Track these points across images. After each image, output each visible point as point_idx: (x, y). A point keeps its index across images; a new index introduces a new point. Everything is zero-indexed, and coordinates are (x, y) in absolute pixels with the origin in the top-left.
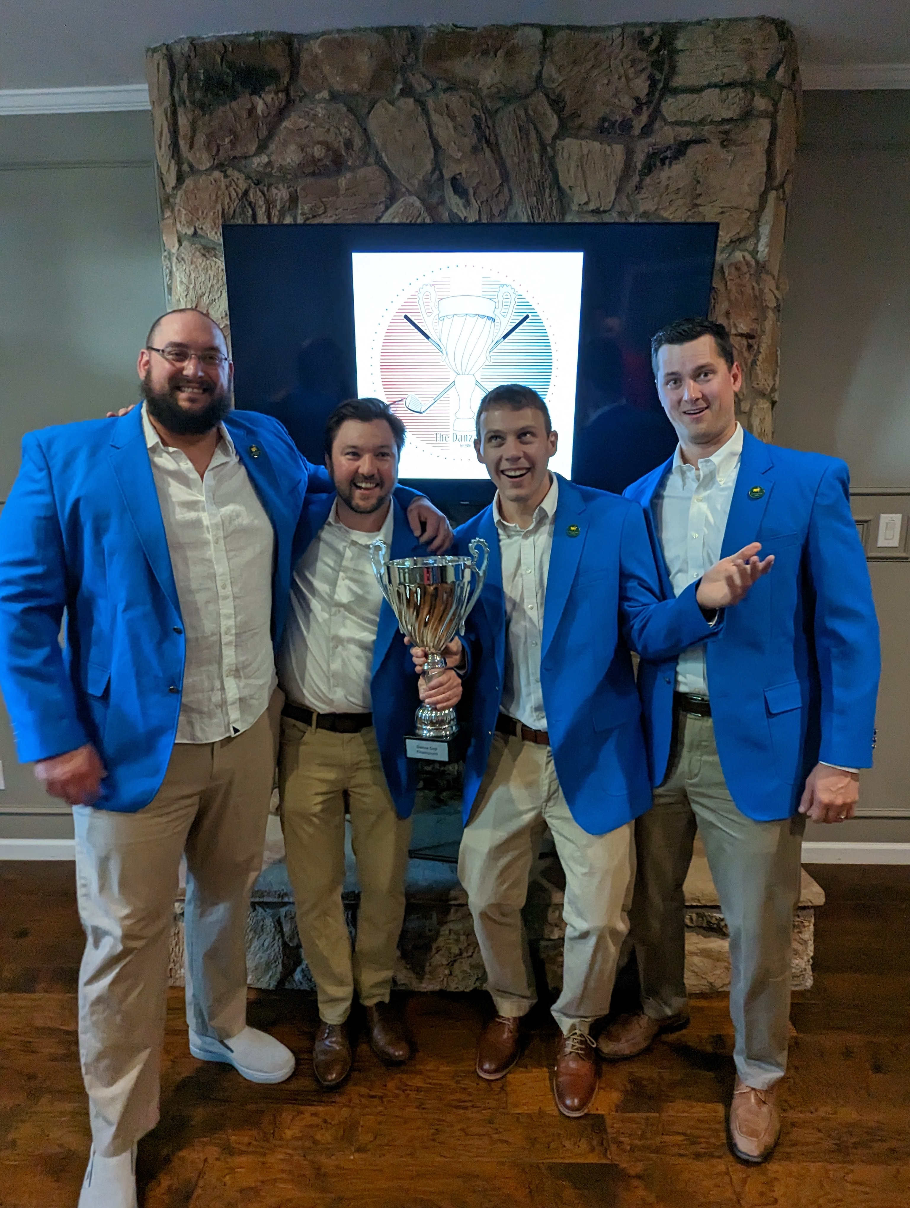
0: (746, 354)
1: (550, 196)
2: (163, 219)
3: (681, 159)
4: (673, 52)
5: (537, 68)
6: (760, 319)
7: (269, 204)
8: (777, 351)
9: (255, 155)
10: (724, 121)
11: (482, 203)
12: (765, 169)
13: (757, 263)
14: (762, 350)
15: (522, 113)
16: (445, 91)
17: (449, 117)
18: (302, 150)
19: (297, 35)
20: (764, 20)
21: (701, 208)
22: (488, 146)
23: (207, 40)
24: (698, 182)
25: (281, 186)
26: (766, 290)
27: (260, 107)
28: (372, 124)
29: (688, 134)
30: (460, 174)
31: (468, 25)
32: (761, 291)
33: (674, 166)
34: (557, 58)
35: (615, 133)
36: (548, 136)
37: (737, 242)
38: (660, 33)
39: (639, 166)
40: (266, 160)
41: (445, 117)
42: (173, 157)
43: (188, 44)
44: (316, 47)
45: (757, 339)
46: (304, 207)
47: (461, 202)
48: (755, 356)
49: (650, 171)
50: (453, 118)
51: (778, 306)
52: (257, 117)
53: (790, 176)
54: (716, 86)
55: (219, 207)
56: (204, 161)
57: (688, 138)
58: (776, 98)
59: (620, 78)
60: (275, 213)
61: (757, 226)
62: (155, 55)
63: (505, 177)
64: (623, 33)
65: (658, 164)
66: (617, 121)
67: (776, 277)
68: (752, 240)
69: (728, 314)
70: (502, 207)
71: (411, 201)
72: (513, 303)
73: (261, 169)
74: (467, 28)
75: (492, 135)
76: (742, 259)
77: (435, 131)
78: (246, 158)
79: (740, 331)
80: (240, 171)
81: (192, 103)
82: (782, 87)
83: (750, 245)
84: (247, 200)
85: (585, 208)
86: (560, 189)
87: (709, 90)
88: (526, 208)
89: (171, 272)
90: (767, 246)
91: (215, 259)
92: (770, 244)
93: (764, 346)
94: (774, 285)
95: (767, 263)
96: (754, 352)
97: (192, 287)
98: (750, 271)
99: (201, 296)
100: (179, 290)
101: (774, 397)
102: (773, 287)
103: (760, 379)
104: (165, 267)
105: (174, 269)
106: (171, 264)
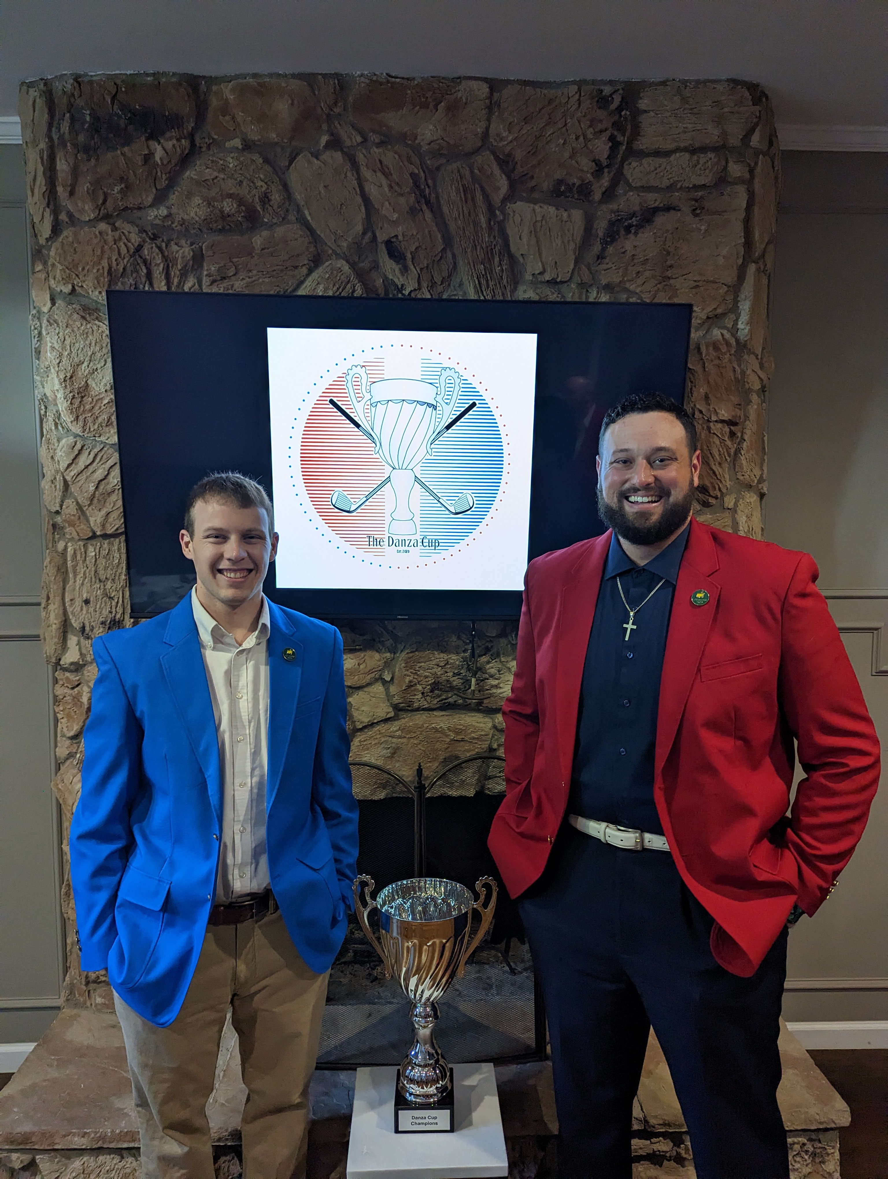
0: (728, 443)
1: (500, 264)
2: (33, 273)
3: (648, 227)
4: (636, 113)
5: (483, 124)
6: (742, 404)
7: (168, 263)
8: (764, 436)
9: (152, 206)
10: (696, 187)
11: (421, 269)
12: (743, 240)
13: (737, 340)
14: (746, 437)
15: (467, 173)
16: (379, 145)
17: (384, 174)
18: (209, 204)
19: (204, 77)
20: (735, 82)
21: (672, 281)
22: (428, 208)
23: (94, 78)
24: (668, 253)
25: (183, 242)
26: (749, 372)
27: (159, 153)
28: (294, 178)
29: (656, 200)
30: (396, 236)
31: (402, 76)
32: (743, 373)
33: (640, 235)
34: (506, 115)
35: (573, 197)
36: (497, 198)
37: (714, 319)
38: (621, 92)
39: (601, 234)
40: (165, 212)
41: (379, 174)
42: (48, 205)
43: (72, 81)
44: (227, 91)
45: (740, 427)
46: (210, 267)
47: (396, 267)
48: (739, 444)
49: (613, 240)
50: (387, 175)
51: (763, 387)
52: (155, 165)
53: (771, 247)
54: (685, 149)
55: (105, 263)
56: (88, 212)
57: (656, 205)
58: (752, 164)
59: (577, 138)
60: (175, 273)
61: (736, 301)
62: (31, 90)
63: (448, 241)
64: (579, 90)
65: (622, 232)
66: (574, 184)
67: (759, 357)
68: (733, 316)
69: (707, 397)
70: (445, 274)
71: (339, 266)
72: (457, 388)
73: (157, 222)
74: (403, 78)
75: (433, 195)
76: (720, 338)
77: (367, 189)
78: (140, 208)
79: (721, 417)
80: (132, 223)
81: (75, 145)
82: (757, 153)
83: (728, 322)
84: (141, 257)
85: (540, 278)
86: (511, 257)
87: (678, 155)
88: (472, 276)
89: (40, 333)
90: (747, 324)
91: (97, 322)
92: (750, 322)
93: (748, 432)
94: (758, 365)
95: (748, 342)
96: (738, 441)
97: (66, 353)
98: (729, 351)
99: (78, 365)
100: (49, 356)
101: (762, 489)
102: (757, 368)
103: (745, 469)
104: (33, 328)
105: (44, 333)
106: (40, 323)
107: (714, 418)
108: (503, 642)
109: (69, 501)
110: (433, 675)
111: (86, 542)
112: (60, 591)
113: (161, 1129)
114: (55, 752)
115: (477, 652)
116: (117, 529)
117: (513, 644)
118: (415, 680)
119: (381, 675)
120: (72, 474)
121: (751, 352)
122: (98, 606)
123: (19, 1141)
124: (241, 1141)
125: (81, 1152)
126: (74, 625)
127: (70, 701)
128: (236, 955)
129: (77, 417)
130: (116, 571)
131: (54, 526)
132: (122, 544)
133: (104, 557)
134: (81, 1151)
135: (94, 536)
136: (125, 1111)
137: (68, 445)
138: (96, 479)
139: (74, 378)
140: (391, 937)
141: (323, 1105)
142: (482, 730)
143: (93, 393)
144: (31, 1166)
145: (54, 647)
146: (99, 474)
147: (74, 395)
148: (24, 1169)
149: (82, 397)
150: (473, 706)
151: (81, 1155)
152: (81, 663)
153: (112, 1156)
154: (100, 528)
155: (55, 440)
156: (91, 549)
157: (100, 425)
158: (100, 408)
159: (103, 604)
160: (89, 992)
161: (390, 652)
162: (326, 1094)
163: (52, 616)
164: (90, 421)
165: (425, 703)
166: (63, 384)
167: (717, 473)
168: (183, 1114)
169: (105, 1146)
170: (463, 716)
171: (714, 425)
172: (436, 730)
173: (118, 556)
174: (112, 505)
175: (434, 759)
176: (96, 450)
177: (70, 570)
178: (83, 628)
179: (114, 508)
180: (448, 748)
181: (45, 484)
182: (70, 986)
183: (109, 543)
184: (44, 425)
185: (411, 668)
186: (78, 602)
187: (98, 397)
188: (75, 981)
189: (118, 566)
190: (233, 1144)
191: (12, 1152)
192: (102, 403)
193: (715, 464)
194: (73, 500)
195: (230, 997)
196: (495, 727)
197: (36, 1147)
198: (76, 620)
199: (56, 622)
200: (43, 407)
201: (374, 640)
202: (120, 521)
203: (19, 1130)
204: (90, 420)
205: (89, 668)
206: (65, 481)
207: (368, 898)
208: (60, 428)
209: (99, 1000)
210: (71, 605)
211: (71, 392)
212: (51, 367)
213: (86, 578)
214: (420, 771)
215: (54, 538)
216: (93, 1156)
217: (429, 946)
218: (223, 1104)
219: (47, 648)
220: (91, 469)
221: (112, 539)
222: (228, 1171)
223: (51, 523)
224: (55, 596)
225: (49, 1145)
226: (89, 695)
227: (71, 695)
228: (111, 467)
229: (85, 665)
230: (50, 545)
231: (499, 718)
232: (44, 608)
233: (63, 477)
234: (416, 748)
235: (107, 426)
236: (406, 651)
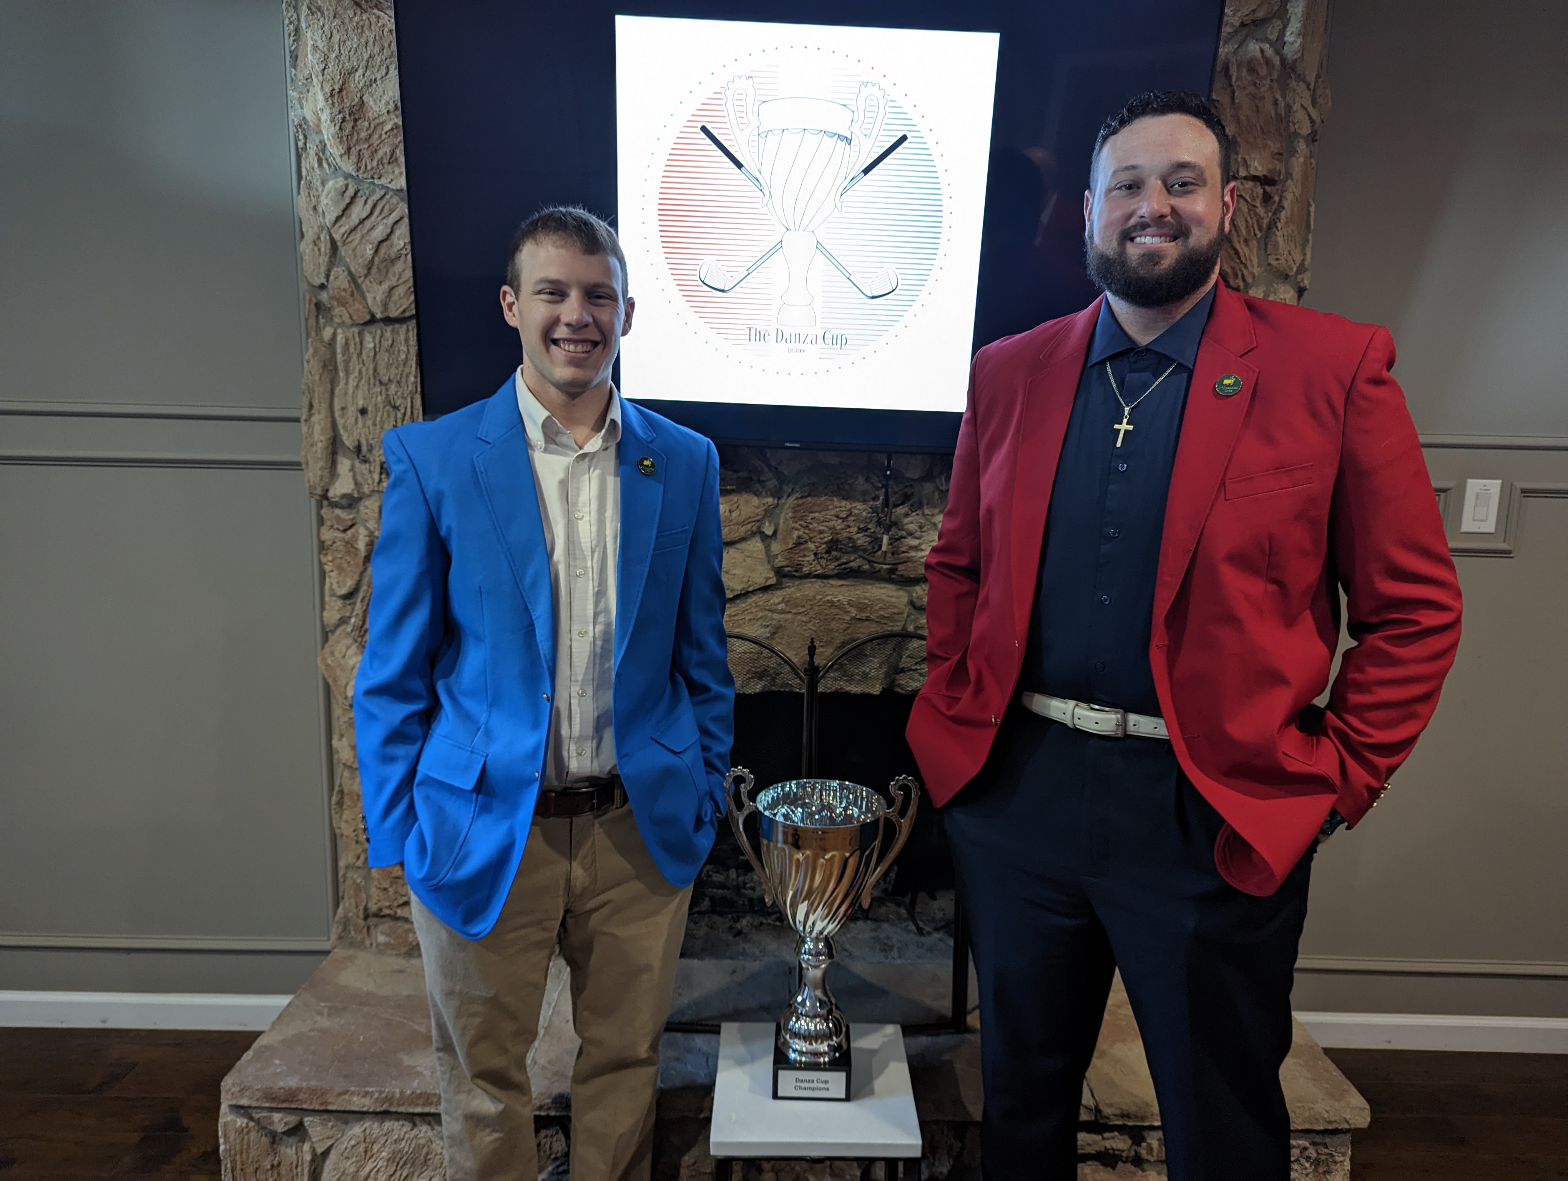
0: (1261, 211)
6: (1284, 154)
8: (1310, 205)
13: (1283, 60)
14: (1286, 204)
26: (1296, 108)
32: (1288, 108)
37: (1251, 26)
45: (1279, 187)
48: (1275, 213)
51: (1314, 133)
61: (1284, 2)
67: (1312, 87)
68: (1278, 24)
72: (882, 113)
76: (1259, 55)
79: (1253, 172)
83: (1272, 32)
89: (297, 30)
90: (1299, 35)
91: (376, 11)
92: (1304, 33)
93: (1289, 196)
94: (1310, 99)
95: (1298, 62)
96: (1274, 207)
97: (334, 56)
98: (1271, 75)
99: (350, 74)
100: (311, 60)
101: (1302, 281)
102: (1307, 103)
103: (1281, 251)
104: (287, 21)
105: (303, 25)
106: (298, 15)
107: (1242, 173)
108: (928, 487)
109: (339, 269)
110: (830, 529)
111: (361, 328)
112: (327, 395)
113: (469, 1077)
114: (322, 617)
115: (892, 499)
116: (404, 311)
117: (942, 491)
118: (805, 536)
119: (759, 527)
120: (342, 230)
121: (1301, 78)
122: (378, 419)
123: (283, 1098)
124: (570, 1111)
125: (361, 1115)
126: (347, 443)
127: (341, 548)
128: (571, 857)
129: (349, 149)
130: (403, 371)
131: (318, 306)
132: (411, 333)
133: (387, 351)
134: (359, 1116)
135: (373, 320)
136: (418, 1069)
137: (336, 189)
138: (375, 239)
139: (344, 93)
140: (776, 848)
141: (674, 1073)
142: (895, 607)
143: (370, 114)
144: (298, 1131)
145: (319, 473)
146: (380, 232)
147: (344, 117)
148: (290, 1133)
149: (356, 120)
150: (883, 573)
151: (361, 1120)
152: (356, 495)
153: (401, 1123)
154: (381, 309)
155: (319, 183)
156: (368, 338)
157: (381, 161)
158: (380, 136)
159: (385, 414)
160: (368, 928)
161: (774, 497)
162: (678, 1060)
163: (317, 429)
164: (366, 156)
165: (819, 567)
166: (330, 100)
167: (1242, 255)
168: (497, 1062)
169: (393, 1109)
170: (869, 587)
171: (1242, 184)
172: (832, 604)
173: (405, 349)
174: (397, 276)
175: (828, 643)
176: (375, 197)
177: (340, 366)
178: (358, 449)
179: (400, 282)
180: (848, 628)
181: (305, 247)
182: (343, 921)
183: (393, 331)
184: (303, 162)
185: (802, 520)
186: (352, 411)
187: (377, 121)
188: (350, 915)
189: (405, 364)
190: (558, 1114)
191: (272, 1112)
192: (382, 129)
193: (1239, 242)
194: (344, 268)
195: (562, 913)
196: (912, 603)
197: (305, 1106)
198: (349, 437)
199: (322, 438)
200: (301, 137)
201: (751, 479)
202: (408, 299)
203: (282, 1084)
204: (367, 154)
205: (367, 503)
206: (333, 242)
207: (745, 798)
208: (325, 165)
209: (381, 939)
210: (342, 416)
211: (340, 112)
212: (313, 76)
213: (362, 378)
214: (812, 650)
215: (317, 323)
216: (378, 1120)
217: (827, 860)
218: (544, 1068)
219: (310, 474)
220: (368, 224)
221: (397, 326)
222: (551, 1148)
223: (314, 301)
224: (320, 403)
225: (322, 1104)
226: (367, 539)
227: (343, 540)
228: (396, 223)
229: (360, 499)
230: (313, 334)
231: (921, 592)
232: (306, 420)
233: (331, 235)
234: (805, 628)
235: (389, 163)
236: (797, 495)
